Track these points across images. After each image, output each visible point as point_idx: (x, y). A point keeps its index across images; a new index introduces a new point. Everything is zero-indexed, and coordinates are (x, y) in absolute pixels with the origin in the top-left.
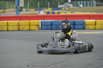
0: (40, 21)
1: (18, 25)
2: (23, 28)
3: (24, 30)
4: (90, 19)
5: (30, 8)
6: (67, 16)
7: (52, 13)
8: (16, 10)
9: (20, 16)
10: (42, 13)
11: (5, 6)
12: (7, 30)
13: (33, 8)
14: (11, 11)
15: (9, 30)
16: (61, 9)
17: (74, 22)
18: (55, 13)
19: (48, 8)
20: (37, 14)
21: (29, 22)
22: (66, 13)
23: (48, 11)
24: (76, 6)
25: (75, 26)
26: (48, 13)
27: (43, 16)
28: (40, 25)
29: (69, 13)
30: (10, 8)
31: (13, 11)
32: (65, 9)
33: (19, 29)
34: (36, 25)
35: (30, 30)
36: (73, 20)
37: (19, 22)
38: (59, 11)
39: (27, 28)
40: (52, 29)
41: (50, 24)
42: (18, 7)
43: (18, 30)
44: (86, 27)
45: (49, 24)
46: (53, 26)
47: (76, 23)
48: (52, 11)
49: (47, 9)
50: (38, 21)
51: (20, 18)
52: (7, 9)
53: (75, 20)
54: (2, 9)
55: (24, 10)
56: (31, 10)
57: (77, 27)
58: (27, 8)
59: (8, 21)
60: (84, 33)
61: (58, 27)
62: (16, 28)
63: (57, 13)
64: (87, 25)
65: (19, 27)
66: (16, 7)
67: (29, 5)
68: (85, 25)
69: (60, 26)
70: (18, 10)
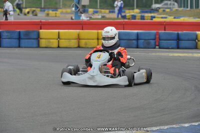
1: (77, 37)
2: (86, 44)
3: (88, 48)
5: (101, 8)
6: (166, 25)
7: (140, 17)
8: (75, 11)
9: (80, 22)
11: (56, 3)
12: (57, 46)
13: (107, 9)
14: (67, 13)
15: (60, 46)
16: (157, 10)
17: (178, 34)
18: (146, 18)
19: (133, 9)
21: (98, 33)
22: (166, 18)
23: (133, 14)
24: (184, 7)
25: (180, 41)
26: (134, 17)
27: (122, 22)
29: (171, 19)
30: (65, 6)
31: (71, 13)
32: (164, 11)
33: (79, 45)
36: (176, 32)
37: (79, 32)
38: (152, 15)
39: (94, 43)
40: (137, 47)
41: (135, 37)
42: (79, 6)
43: (77, 48)
45: (132, 38)
46: (140, 41)
47: (182, 37)
48: (140, 15)
51: (81, 26)
52: (60, 9)
53: (179, 32)
55: (91, 10)
56: (103, 10)
57: (182, 44)
58: (97, 9)
59: (60, 31)
60: (196, 55)
61: (149, 43)
62: (74, 43)
63: (150, 18)
65: (79, 42)
66: (76, 5)
67: (100, 3)
68: (198, 41)
69: (153, 42)
70: (79, 10)
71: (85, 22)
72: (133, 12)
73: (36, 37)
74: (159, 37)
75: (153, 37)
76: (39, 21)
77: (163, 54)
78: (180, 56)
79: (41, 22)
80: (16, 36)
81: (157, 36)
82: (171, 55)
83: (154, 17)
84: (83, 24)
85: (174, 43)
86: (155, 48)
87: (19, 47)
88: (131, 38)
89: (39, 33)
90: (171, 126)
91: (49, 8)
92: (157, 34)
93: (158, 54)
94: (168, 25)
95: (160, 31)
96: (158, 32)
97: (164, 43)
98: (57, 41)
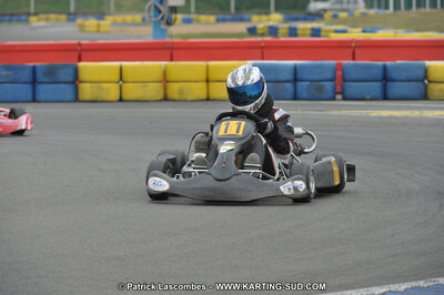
1: (161, 78)
2: (181, 92)
3: (186, 101)
6: (356, 47)
7: (286, 32)
8: (153, 19)
9: (168, 43)
12: (118, 98)
15: (124, 97)
17: (385, 66)
19: (268, 13)
21: (207, 67)
25: (389, 84)
27: (260, 43)
32: (335, 16)
33: (165, 94)
35: (208, 99)
36: (381, 63)
37: (166, 67)
38: (315, 25)
39: (199, 90)
40: (295, 98)
41: (290, 77)
42: (162, 8)
43: (160, 101)
44: (434, 88)
45: (284, 79)
46: (300, 84)
47: (394, 75)
48: (287, 25)
51: (168, 53)
57: (395, 88)
59: (124, 64)
61: (320, 89)
62: (154, 91)
63: (310, 32)
64: (435, 82)
65: (165, 88)
66: (156, 7)
68: (430, 82)
69: (329, 86)
70: (162, 18)
71: (177, 43)
73: (70, 78)
74: (343, 76)
75: (329, 75)
76: (76, 42)
77: (355, 113)
79: (79, 44)
80: (27, 75)
81: (339, 73)
82: (374, 113)
83: (319, 30)
84: (172, 48)
85: (376, 87)
86: (334, 99)
87: (34, 100)
88: (281, 77)
89: (76, 71)
90: (414, 284)
92: (339, 67)
93: (344, 112)
94: (360, 47)
95: (345, 62)
96: (340, 64)
97: (353, 88)
98: (117, 86)
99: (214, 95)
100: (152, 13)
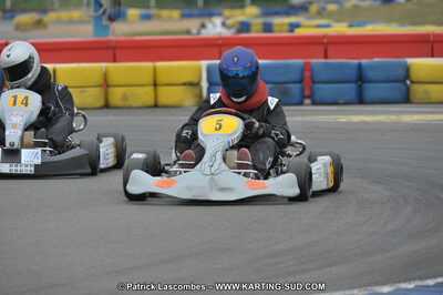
0: (204, 64)
1: (101, 81)
2: (125, 98)
3: (130, 108)
4: (432, 56)
6: (329, 43)
7: (259, 27)
8: (93, 14)
9: (110, 41)
10: (215, 28)
13: (176, 8)
14: (71, 22)
16: (303, 9)
17: (360, 65)
18: (275, 28)
19: (243, 7)
20: (194, 31)
21: (155, 68)
22: (328, 26)
23: (242, 18)
25: (366, 85)
26: (245, 27)
27: (217, 39)
28: (205, 85)
29: (340, 28)
30: (65, 4)
31: (81, 22)
33: (106, 100)
34: (184, 84)
35: (156, 106)
36: (356, 61)
37: (106, 68)
38: (293, 19)
39: (146, 95)
42: (103, 2)
43: (102, 108)
44: (417, 90)
47: (369, 74)
48: (261, 21)
49: (238, 12)
50: (195, 63)
51: (111, 52)
52: (53, 10)
53: (364, 62)
54: (31, 10)
55: (133, 13)
56: (165, 13)
57: (371, 90)
58: (148, 7)
59: (58, 65)
60: (406, 118)
61: (285, 93)
62: (93, 97)
63: (286, 28)
64: (419, 82)
65: (106, 94)
68: (413, 82)
69: (295, 88)
70: (104, 12)
71: (121, 42)
72: (243, 14)
74: (311, 77)
75: (296, 76)
76: (4, 41)
77: (323, 118)
78: (367, 123)
81: (307, 74)
82: (343, 119)
83: (298, 26)
84: (115, 48)
85: (350, 89)
86: (301, 103)
91: (24, 11)
92: (307, 67)
93: (308, 118)
94: (333, 43)
95: (313, 61)
96: (307, 64)
97: (323, 90)
99: (163, 100)
100: (92, 8)
